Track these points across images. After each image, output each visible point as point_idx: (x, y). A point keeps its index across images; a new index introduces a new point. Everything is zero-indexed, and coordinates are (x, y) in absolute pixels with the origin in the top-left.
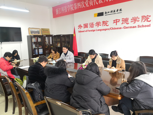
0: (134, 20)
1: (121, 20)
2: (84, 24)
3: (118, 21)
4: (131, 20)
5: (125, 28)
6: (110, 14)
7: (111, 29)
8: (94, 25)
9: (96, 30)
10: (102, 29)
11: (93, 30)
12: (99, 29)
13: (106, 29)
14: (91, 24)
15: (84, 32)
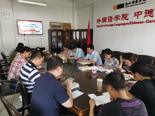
1: (144, 12)
2: (103, 18)
3: (140, 13)
5: (148, 22)
6: (131, 6)
7: (131, 24)
8: (113, 19)
9: (114, 25)
10: (121, 23)
11: (111, 24)
12: (117, 24)
13: (125, 23)
14: (110, 18)
15: (102, 27)
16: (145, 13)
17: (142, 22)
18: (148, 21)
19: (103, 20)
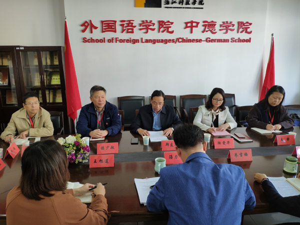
0: (225, 28)
1: (201, 24)
3: (194, 24)
4: (221, 26)
6: (178, 8)
7: (179, 42)
8: (135, 27)
9: (140, 41)
10: (158, 39)
11: (132, 39)
12: (148, 39)
13: (167, 40)
14: (127, 24)
15: (103, 43)
16: (203, 26)
17: (200, 41)
18: (208, 39)
19: (105, 26)
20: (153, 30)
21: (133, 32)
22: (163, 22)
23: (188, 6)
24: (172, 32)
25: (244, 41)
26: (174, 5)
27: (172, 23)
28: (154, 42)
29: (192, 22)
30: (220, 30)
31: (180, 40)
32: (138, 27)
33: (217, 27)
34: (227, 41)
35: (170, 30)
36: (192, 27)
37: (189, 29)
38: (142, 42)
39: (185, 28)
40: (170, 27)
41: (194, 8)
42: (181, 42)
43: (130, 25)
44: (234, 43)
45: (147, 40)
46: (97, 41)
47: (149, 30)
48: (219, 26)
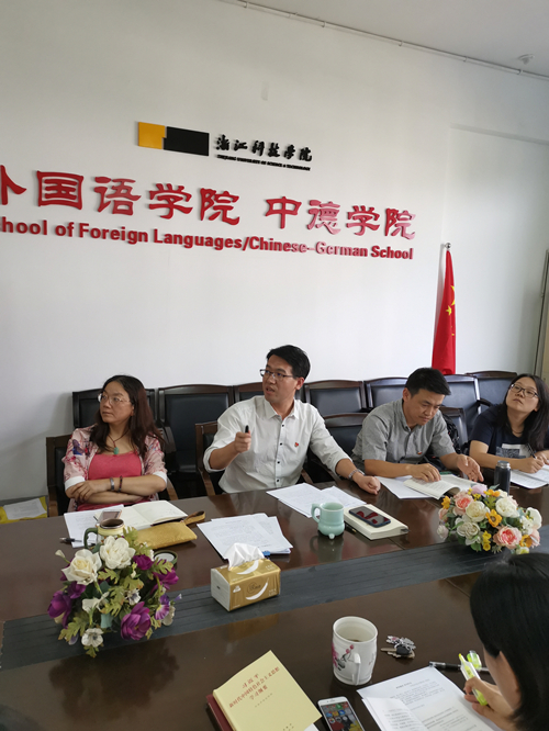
0: (358, 221)
1: (305, 206)
3: (289, 207)
4: (349, 215)
6: (250, 161)
7: (252, 247)
8: (137, 198)
9: (150, 237)
10: (200, 236)
11: (127, 230)
12: (172, 234)
13: (221, 240)
14: (113, 188)
15: (40, 236)
17: (301, 248)
18: (320, 246)
19: (47, 189)
20: (187, 210)
21: (130, 212)
22: (212, 192)
23: (273, 159)
24: (235, 222)
25: (398, 255)
26: (241, 153)
27: (235, 199)
28: (189, 242)
29: (283, 201)
30: (347, 225)
31: (255, 243)
32: (145, 200)
33: (341, 218)
34: (362, 252)
35: (230, 215)
36: (283, 212)
37: (276, 217)
38: (156, 241)
39: (267, 215)
40: (231, 208)
41: (289, 166)
42: (257, 247)
43: (123, 191)
44: (379, 257)
45: (170, 235)
46: (23, 228)
47: (175, 210)
48: (346, 215)
